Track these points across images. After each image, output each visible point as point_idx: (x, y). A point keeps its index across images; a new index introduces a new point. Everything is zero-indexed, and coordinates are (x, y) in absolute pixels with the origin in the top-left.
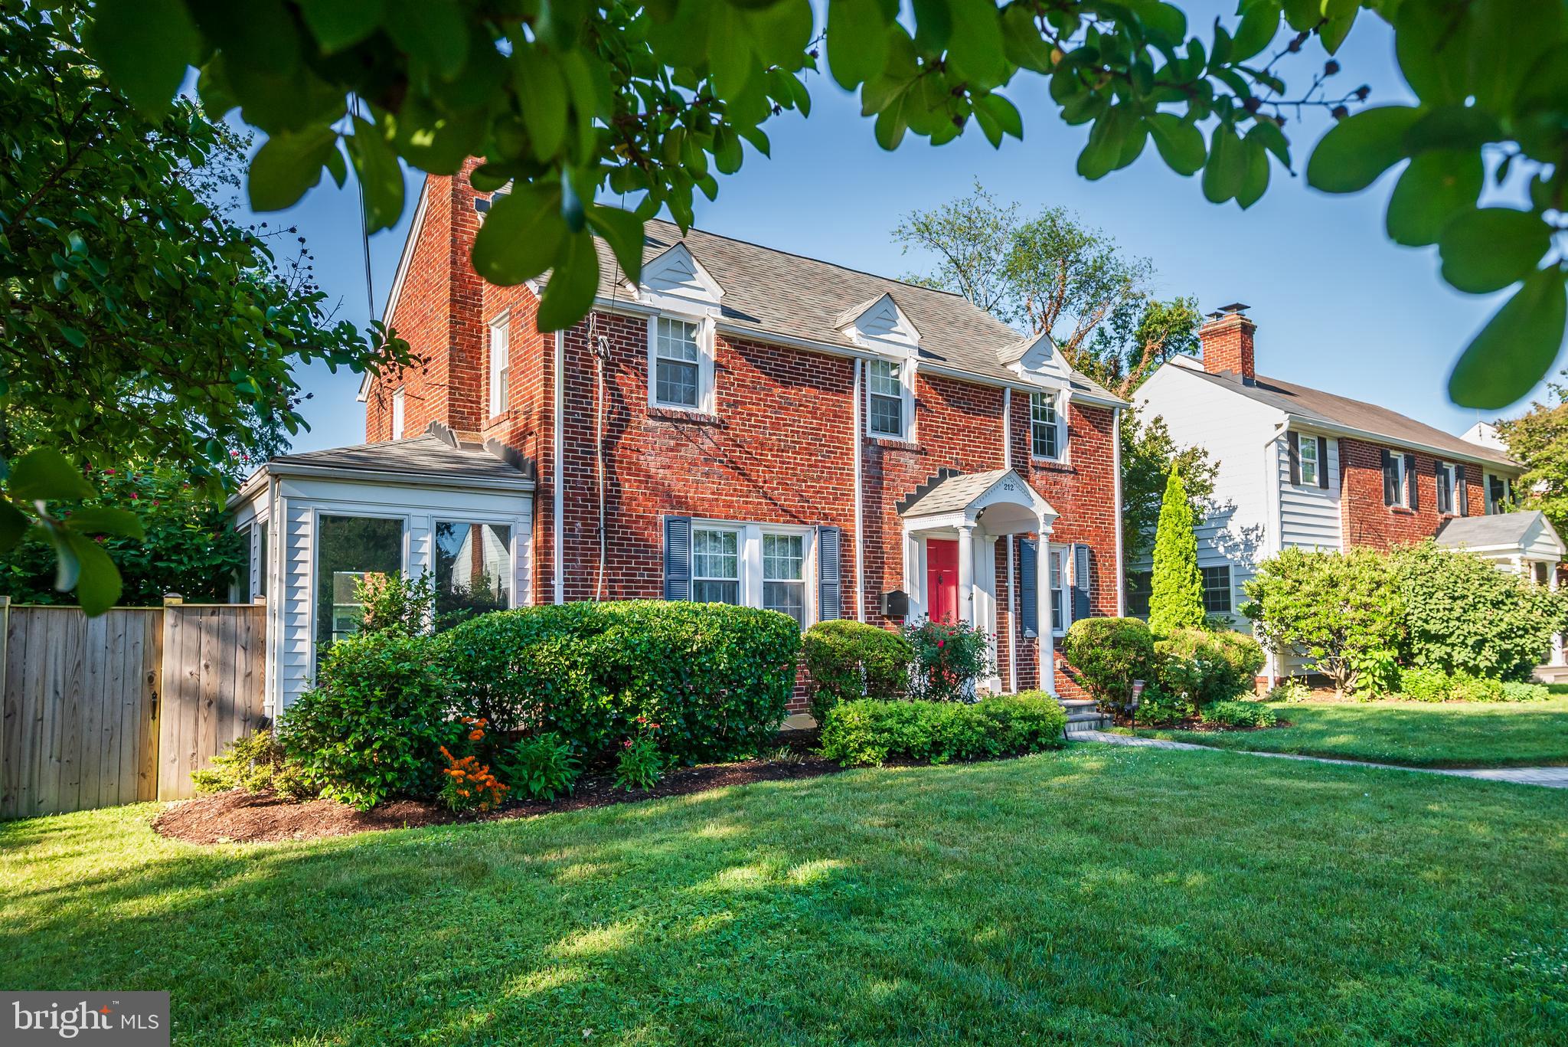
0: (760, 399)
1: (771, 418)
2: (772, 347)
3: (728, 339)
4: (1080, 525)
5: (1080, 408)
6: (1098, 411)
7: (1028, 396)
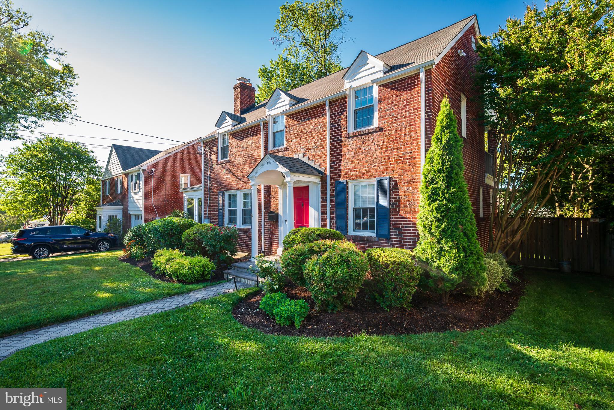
0: (238, 150)
1: (240, 155)
2: (240, 131)
3: (231, 135)
4: (384, 165)
5: (388, 85)
6: (405, 79)
7: (345, 98)
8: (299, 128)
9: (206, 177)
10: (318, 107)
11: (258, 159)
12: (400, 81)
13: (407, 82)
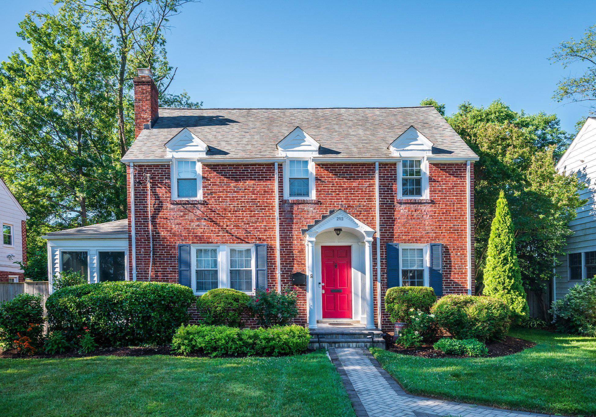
0: (224, 190)
1: (230, 197)
2: (230, 165)
3: (207, 165)
4: (436, 233)
5: (438, 165)
6: (453, 165)
7: (395, 164)
8: (337, 182)
9: (142, 219)
10: (363, 165)
11: (267, 206)
12: (448, 165)
13: (455, 167)
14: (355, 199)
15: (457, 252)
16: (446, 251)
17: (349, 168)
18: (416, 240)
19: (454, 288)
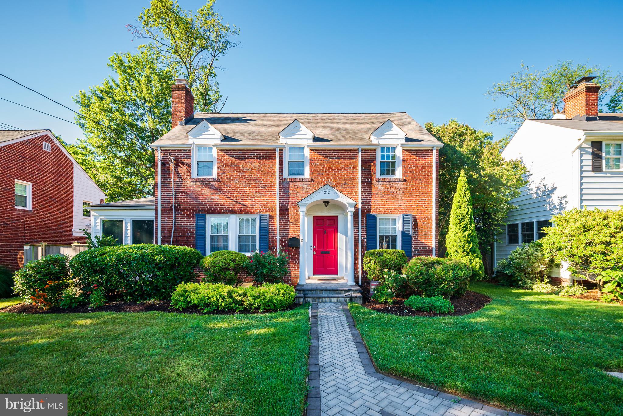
0: (235, 170)
1: (239, 176)
2: (240, 150)
3: (221, 150)
4: (407, 206)
5: (410, 151)
6: (422, 151)
7: (375, 150)
8: (327, 164)
9: (167, 194)
10: (348, 150)
11: (269, 184)
12: (418, 151)
13: (423, 153)
14: (341, 178)
15: (424, 221)
16: (415, 220)
17: (337, 153)
18: (391, 211)
19: (421, 250)
